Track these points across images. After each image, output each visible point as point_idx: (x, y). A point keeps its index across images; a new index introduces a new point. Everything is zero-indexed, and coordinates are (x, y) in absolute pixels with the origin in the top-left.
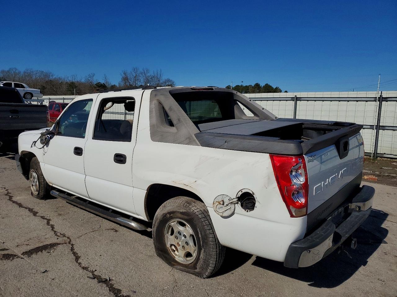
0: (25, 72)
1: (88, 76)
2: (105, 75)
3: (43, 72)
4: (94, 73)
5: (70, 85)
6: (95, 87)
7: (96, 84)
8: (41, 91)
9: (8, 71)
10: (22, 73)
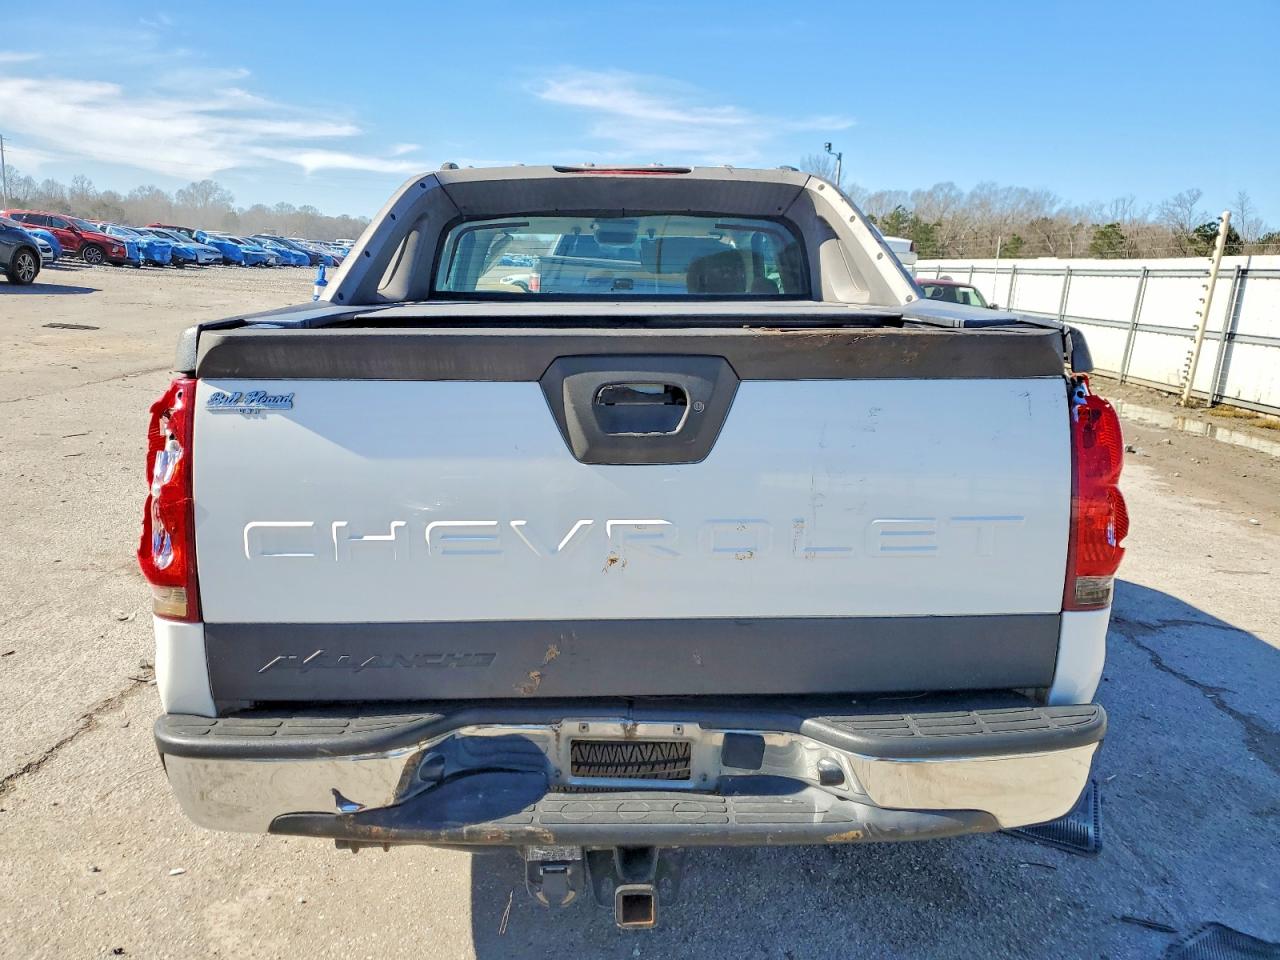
0: (973, 195)
1: (1176, 199)
2: (1242, 195)
3: (1026, 191)
4: (1198, 191)
5: (1103, 234)
6: (1192, 241)
7: (1197, 230)
8: (912, 244)
9: (930, 194)
10: (965, 198)
